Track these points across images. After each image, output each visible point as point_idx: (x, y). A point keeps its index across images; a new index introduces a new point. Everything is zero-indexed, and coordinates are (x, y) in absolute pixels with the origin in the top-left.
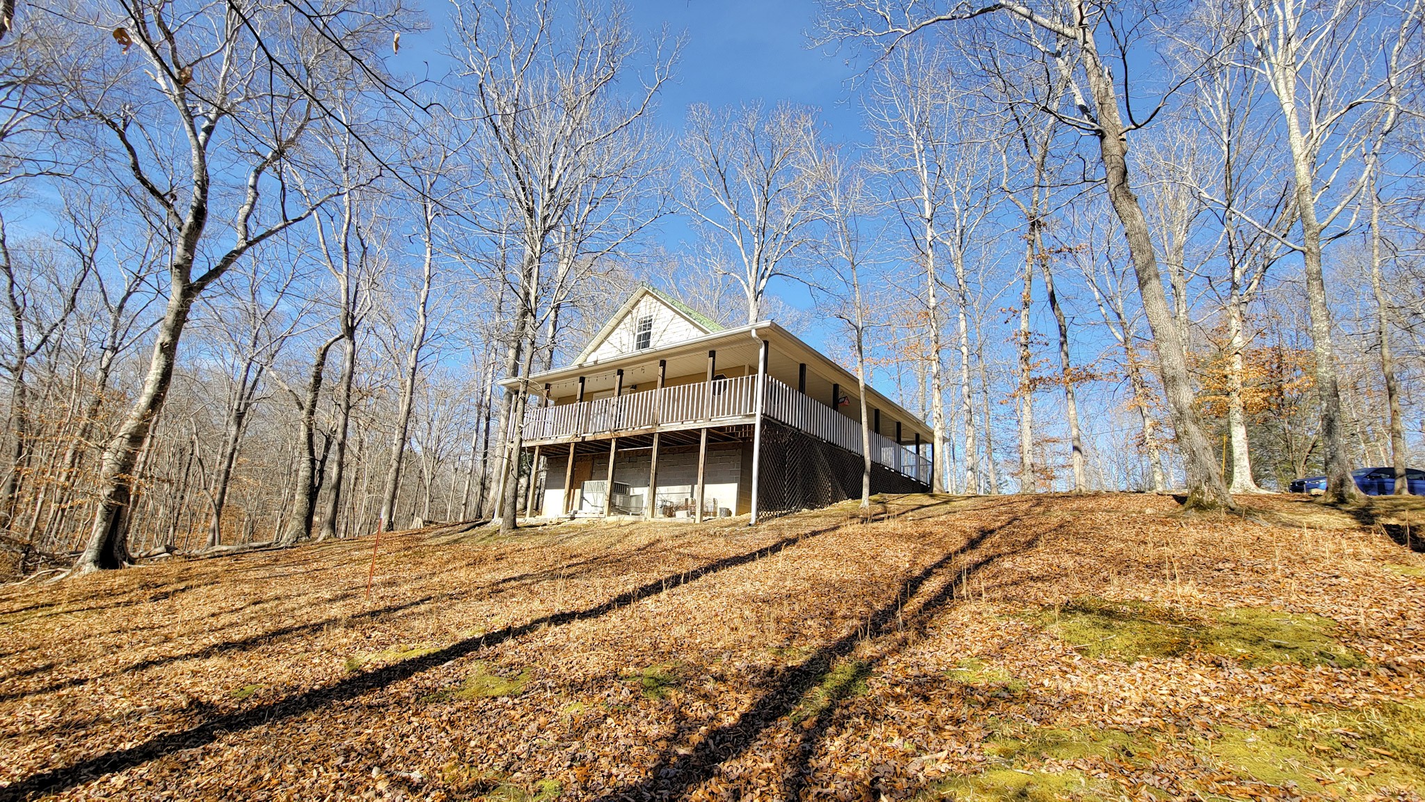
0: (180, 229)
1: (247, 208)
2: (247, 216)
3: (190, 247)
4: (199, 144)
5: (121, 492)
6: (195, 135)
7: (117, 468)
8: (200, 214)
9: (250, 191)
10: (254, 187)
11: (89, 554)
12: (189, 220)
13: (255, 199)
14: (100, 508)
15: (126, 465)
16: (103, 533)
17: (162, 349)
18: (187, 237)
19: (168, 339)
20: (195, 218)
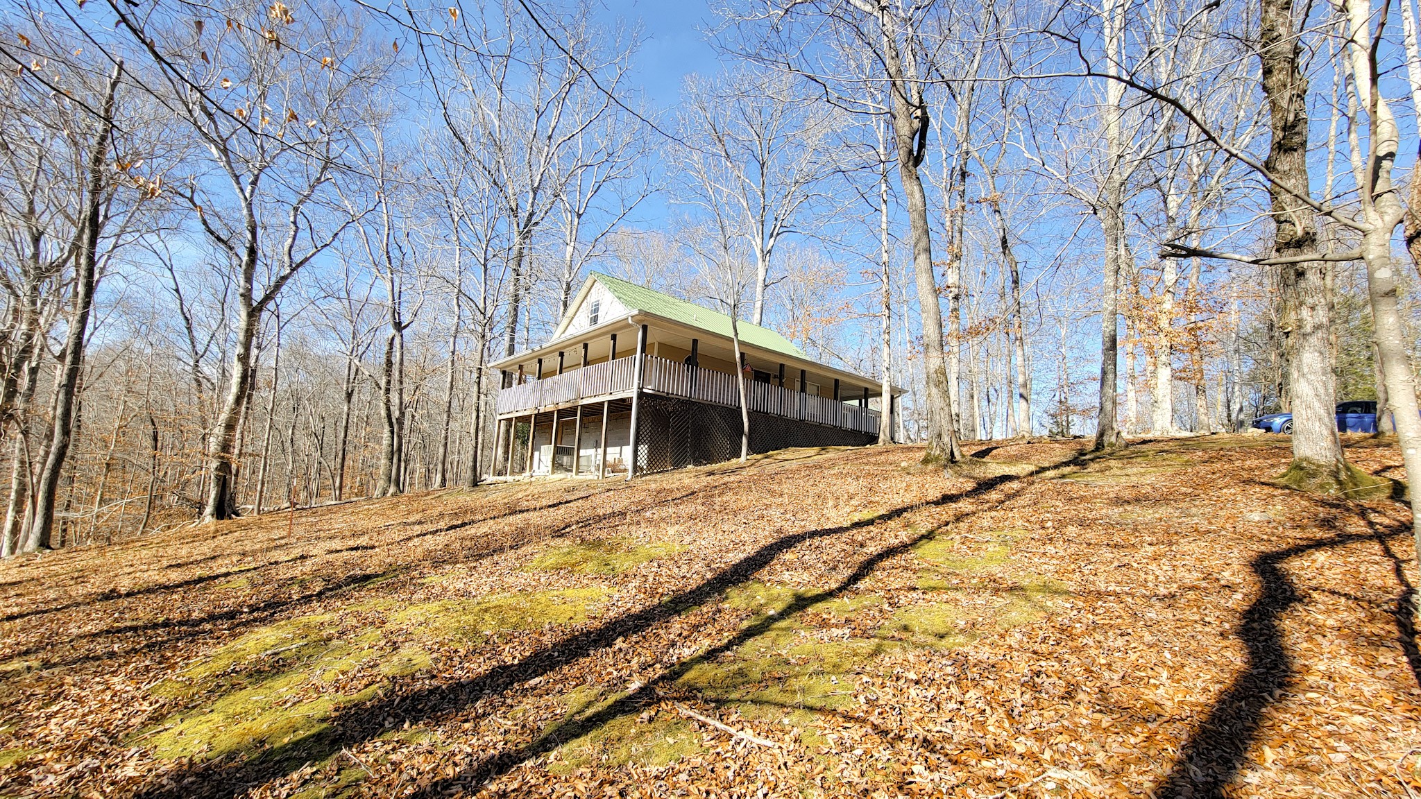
0: (240, 266)
1: (290, 240)
2: (291, 247)
3: (249, 279)
4: (245, 197)
5: (225, 466)
6: (242, 190)
7: (219, 448)
8: (252, 252)
9: (292, 225)
10: (295, 223)
11: (209, 510)
12: (245, 258)
13: (296, 232)
14: (213, 477)
15: (226, 446)
16: (217, 494)
17: (239, 359)
18: (246, 272)
19: (242, 351)
20: (249, 255)
